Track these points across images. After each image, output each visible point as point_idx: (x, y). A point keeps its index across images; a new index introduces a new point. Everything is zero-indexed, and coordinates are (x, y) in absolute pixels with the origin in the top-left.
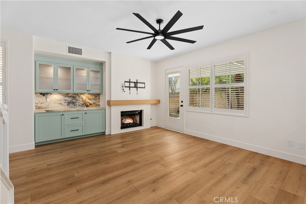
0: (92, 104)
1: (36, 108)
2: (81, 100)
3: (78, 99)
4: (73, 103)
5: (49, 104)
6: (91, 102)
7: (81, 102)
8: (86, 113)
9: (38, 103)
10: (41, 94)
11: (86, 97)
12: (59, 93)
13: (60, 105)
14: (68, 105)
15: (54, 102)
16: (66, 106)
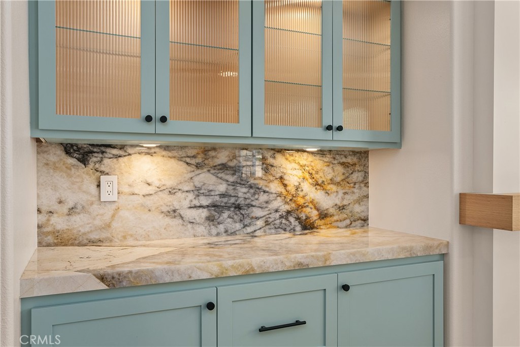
0: (332, 211)
1: (40, 244)
2: (275, 187)
3: (261, 184)
4: (238, 207)
5: (111, 213)
6: (326, 202)
7: (277, 203)
8: (346, 288)
9: (56, 207)
10: (69, 149)
11: (299, 173)
12: (166, 148)
13: (168, 220)
14: (210, 219)
15: (140, 200)
16: (201, 229)
